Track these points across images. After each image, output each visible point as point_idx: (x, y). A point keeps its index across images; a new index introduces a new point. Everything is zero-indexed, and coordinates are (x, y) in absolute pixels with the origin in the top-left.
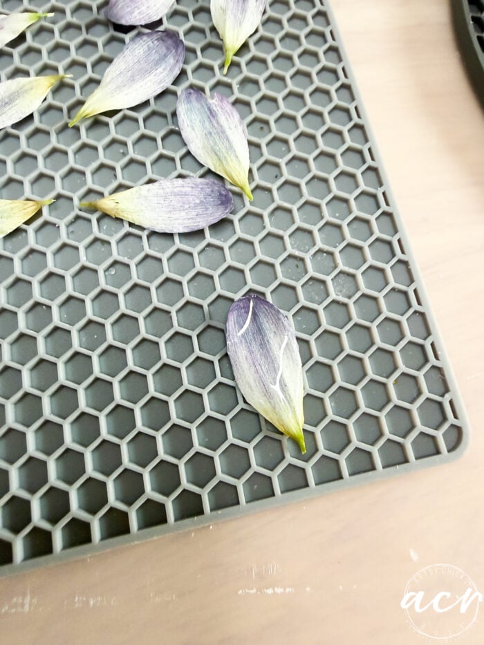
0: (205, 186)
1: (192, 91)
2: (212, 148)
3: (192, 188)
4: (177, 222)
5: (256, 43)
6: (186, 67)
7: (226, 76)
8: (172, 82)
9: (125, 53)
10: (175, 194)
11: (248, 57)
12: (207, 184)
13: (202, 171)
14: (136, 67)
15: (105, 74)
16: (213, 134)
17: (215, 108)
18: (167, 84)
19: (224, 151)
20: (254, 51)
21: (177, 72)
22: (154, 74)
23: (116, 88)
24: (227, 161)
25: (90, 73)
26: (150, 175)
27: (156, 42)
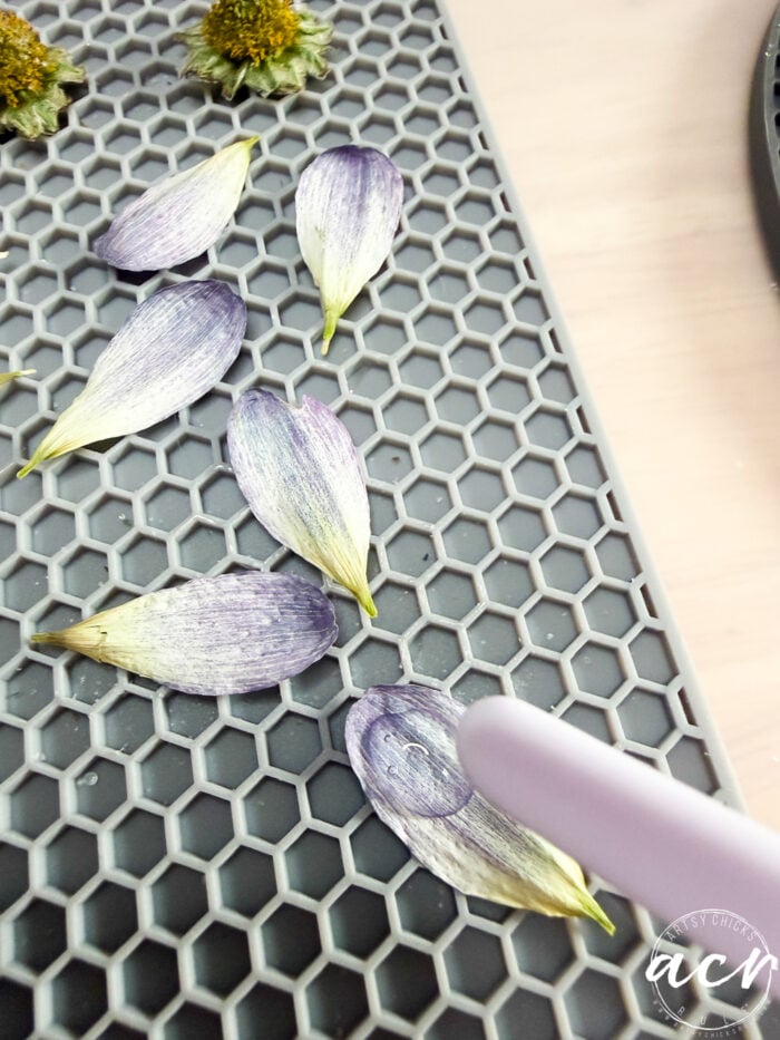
0: (282, 590)
1: (258, 395)
2: (296, 507)
3: (257, 593)
4: (223, 670)
5: (382, 291)
6: (249, 344)
7: (326, 357)
8: (221, 377)
9: (134, 324)
10: (222, 609)
11: (368, 318)
12: (285, 585)
13: (277, 556)
14: (154, 350)
15: (96, 366)
16: (298, 479)
17: (303, 427)
18: (213, 380)
19: (318, 514)
20: (380, 307)
21: (232, 356)
22: (186, 363)
23: (114, 394)
24: (324, 537)
25: (68, 365)
26: (175, 566)
27: (191, 301)
